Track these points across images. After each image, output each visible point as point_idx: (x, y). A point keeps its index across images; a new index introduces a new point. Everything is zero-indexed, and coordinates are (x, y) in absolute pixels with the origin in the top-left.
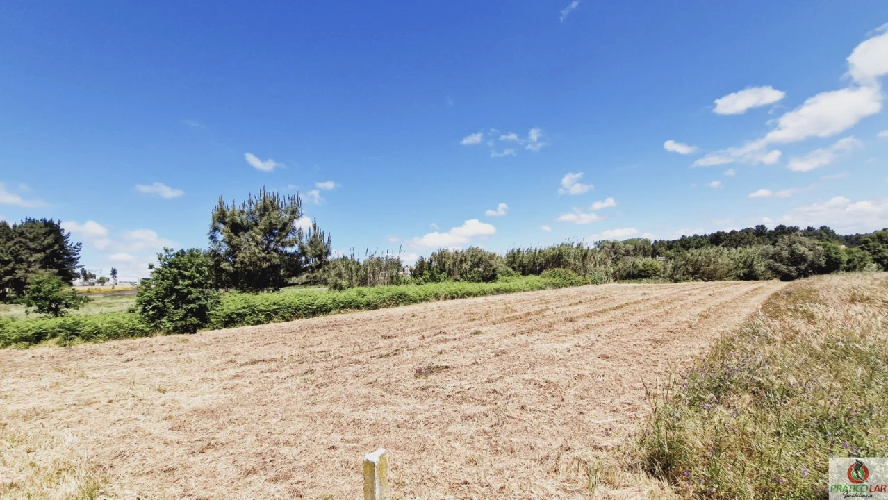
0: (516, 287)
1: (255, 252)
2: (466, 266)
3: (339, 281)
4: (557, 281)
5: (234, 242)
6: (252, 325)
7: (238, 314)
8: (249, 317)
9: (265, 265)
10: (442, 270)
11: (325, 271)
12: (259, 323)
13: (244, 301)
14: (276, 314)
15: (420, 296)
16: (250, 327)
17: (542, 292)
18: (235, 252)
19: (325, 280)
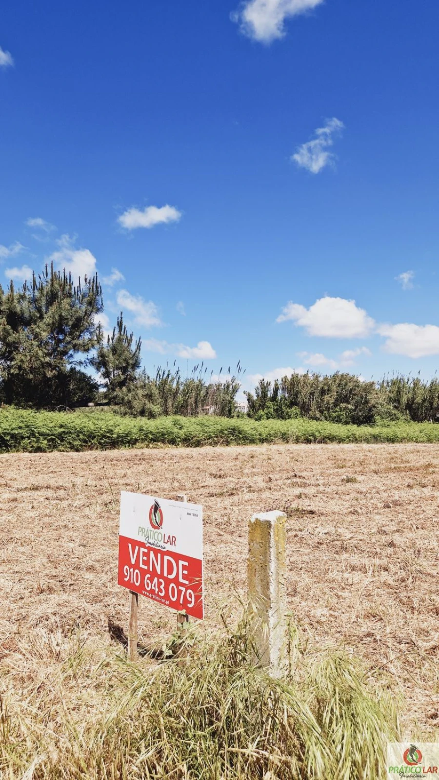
0: (405, 435)
1: (37, 354)
2: (329, 399)
3: (149, 405)
5: (11, 339)
6: (30, 452)
7: (13, 436)
8: (26, 441)
9: (49, 374)
10: (293, 404)
11: (129, 390)
12: (39, 450)
13: (21, 419)
14: (62, 440)
15: (260, 435)
16: (27, 454)
18: (10, 352)
19: (129, 402)
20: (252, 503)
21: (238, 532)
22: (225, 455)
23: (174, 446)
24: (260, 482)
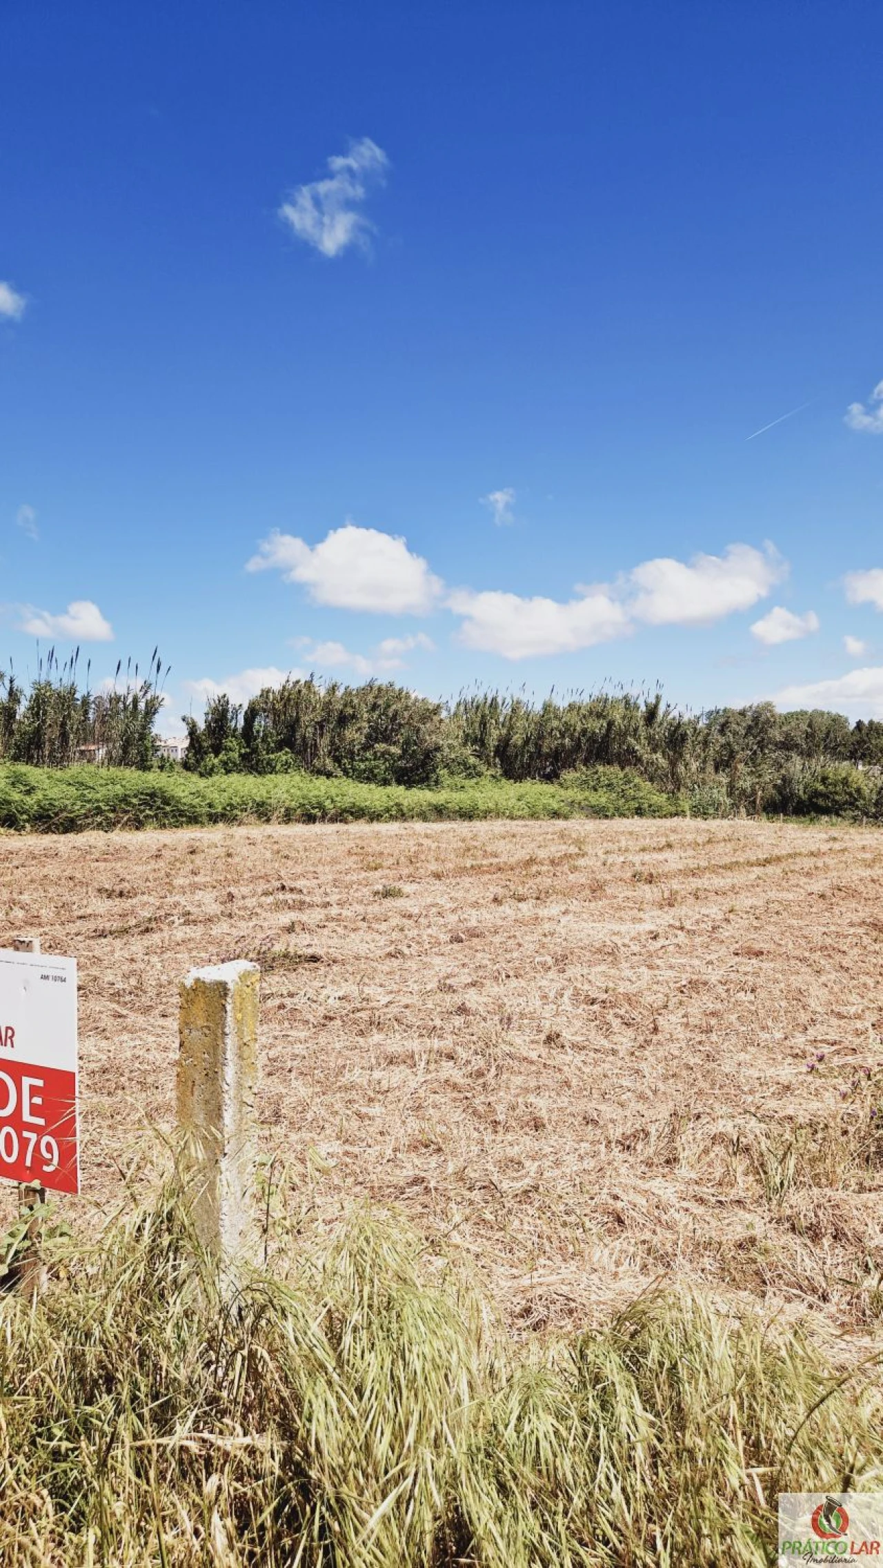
0: (491, 805)
2: (354, 735)
4: (601, 798)
10: (283, 743)
15: (210, 805)
17: (560, 823)
20: (192, 945)
21: (161, 1007)
22: (131, 848)
23: (12, 831)
24: (209, 902)
